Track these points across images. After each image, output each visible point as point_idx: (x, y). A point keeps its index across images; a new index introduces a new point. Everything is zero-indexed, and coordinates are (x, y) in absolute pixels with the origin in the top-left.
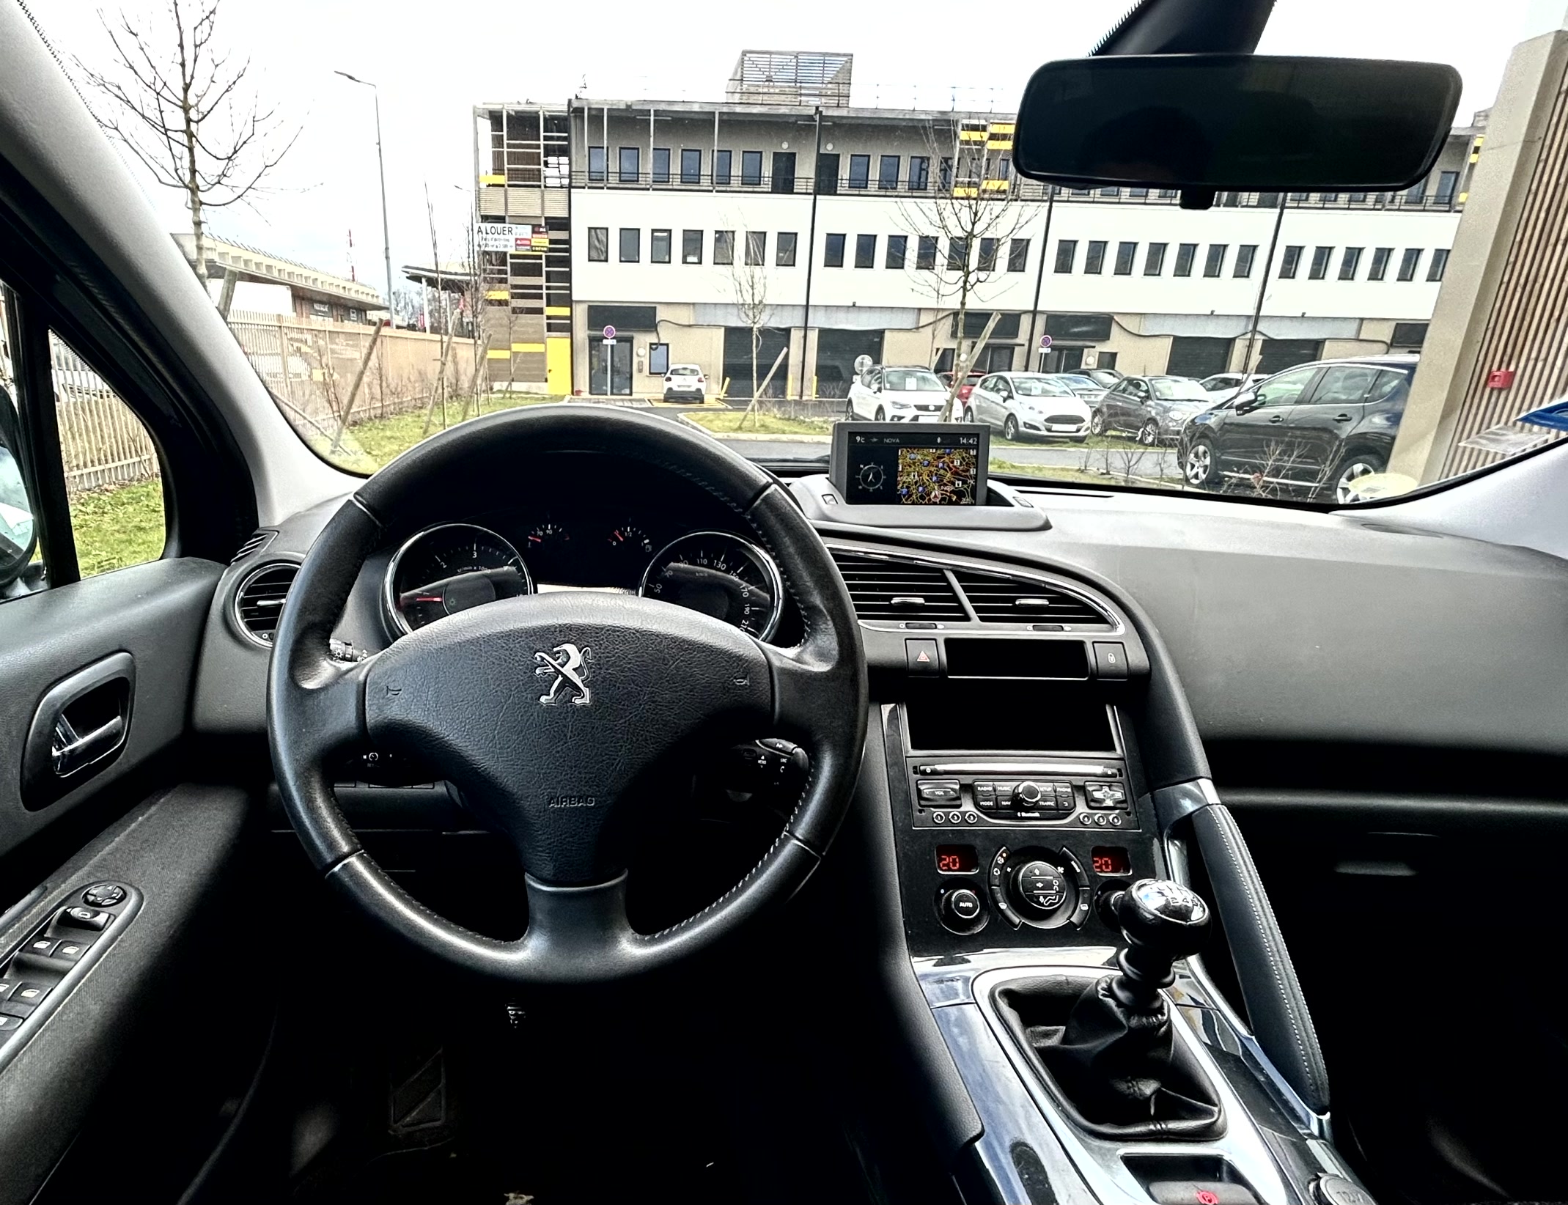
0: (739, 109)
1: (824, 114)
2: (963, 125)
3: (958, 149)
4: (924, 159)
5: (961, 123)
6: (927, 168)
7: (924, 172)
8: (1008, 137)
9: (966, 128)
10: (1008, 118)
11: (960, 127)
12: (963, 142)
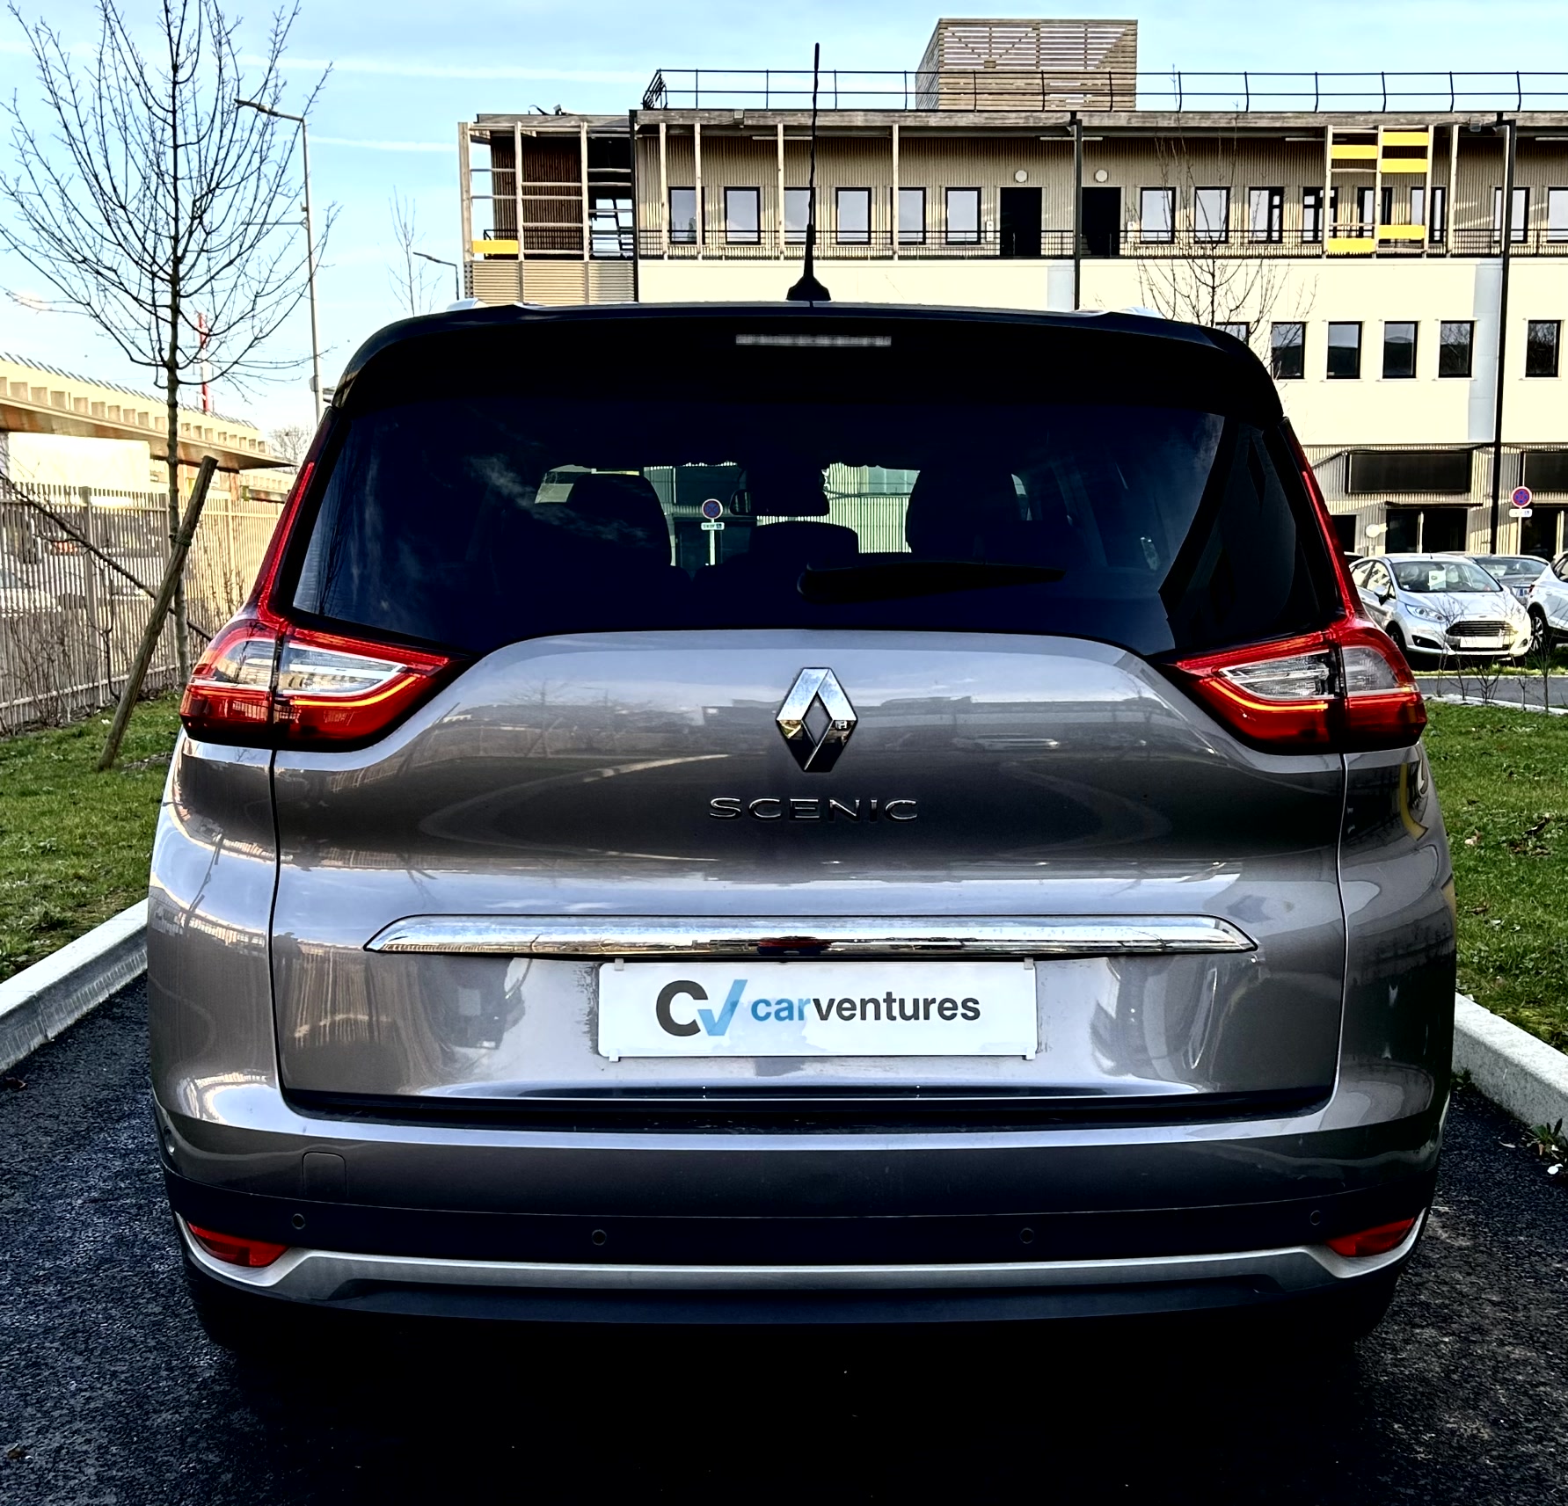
0: (934, 121)
1: (1084, 124)
2: (1335, 135)
3: (1329, 174)
4: (1275, 191)
5: (1331, 131)
6: (1280, 207)
7: (1276, 212)
8: (1419, 152)
9: (1341, 139)
10: (1415, 121)
11: (1330, 138)
12: (1336, 163)
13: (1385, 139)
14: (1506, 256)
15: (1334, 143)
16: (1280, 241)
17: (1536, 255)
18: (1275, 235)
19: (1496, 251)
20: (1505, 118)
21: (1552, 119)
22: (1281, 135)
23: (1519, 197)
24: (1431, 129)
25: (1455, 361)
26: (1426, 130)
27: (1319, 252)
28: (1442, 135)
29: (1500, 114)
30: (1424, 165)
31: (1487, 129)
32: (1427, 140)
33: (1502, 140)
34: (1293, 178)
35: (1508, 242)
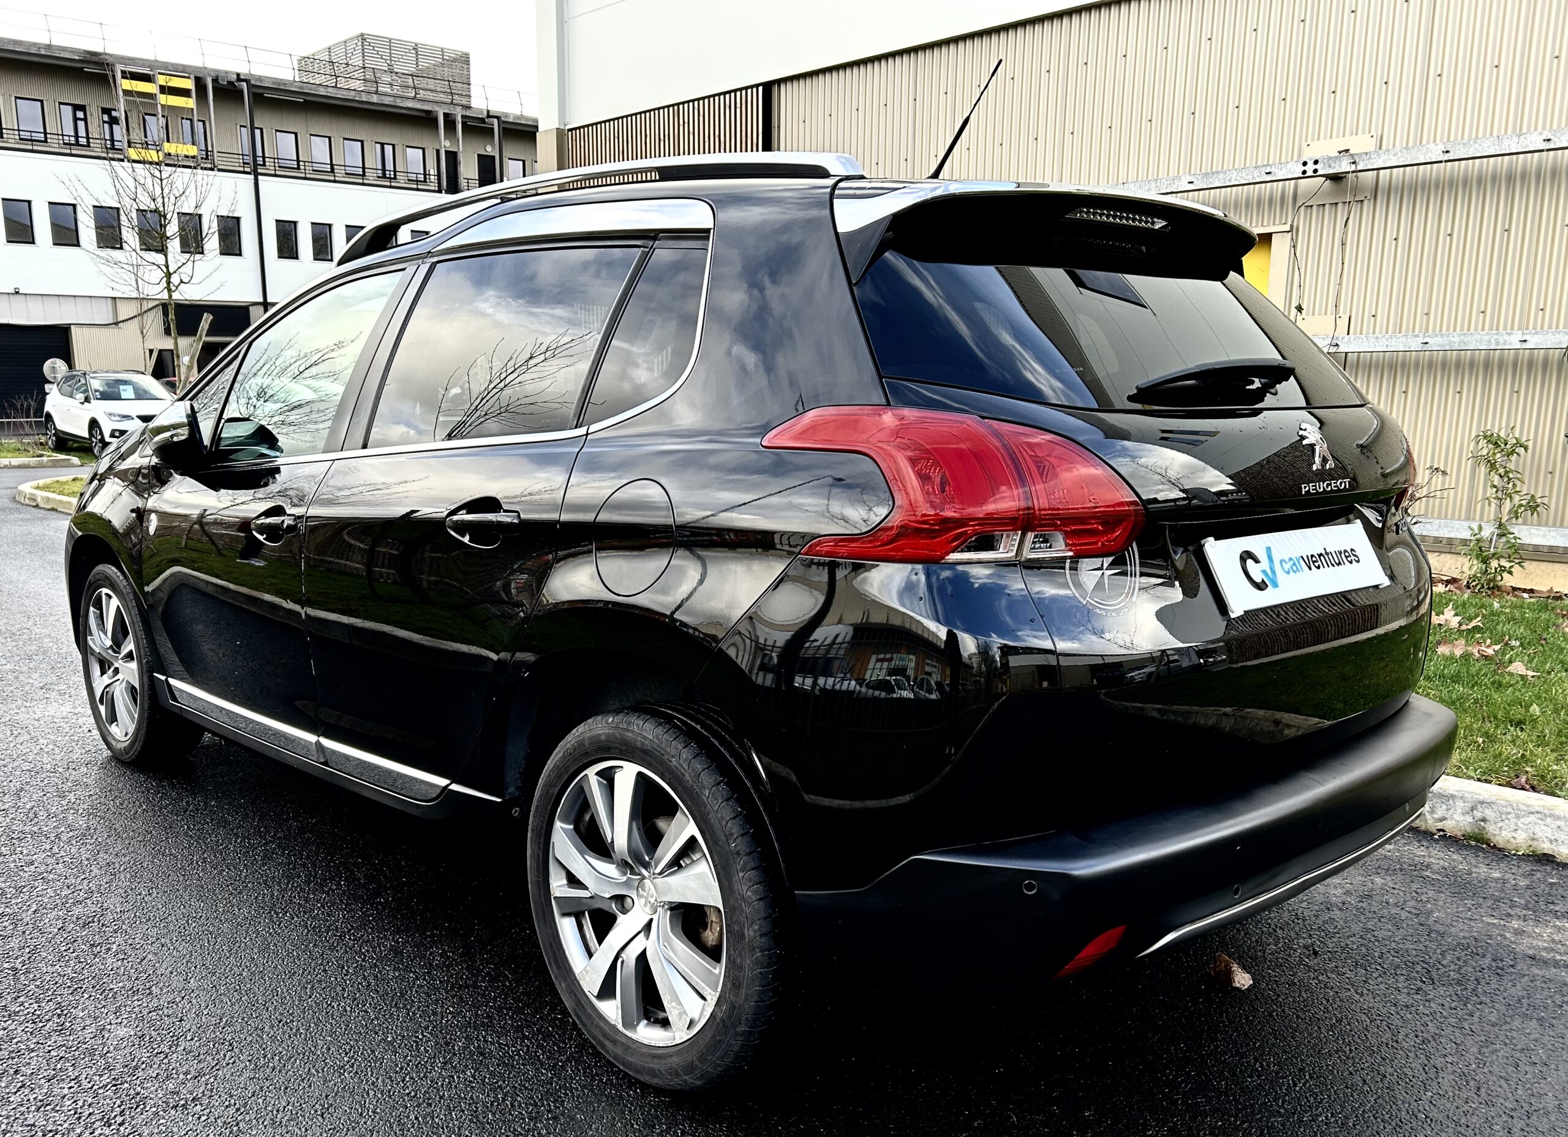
2: (123, 72)
3: (122, 100)
4: (77, 108)
5: (119, 68)
6: (85, 120)
7: (81, 124)
8: (184, 93)
9: (124, 75)
10: (181, 71)
11: (119, 75)
12: (127, 93)
13: (162, 80)
14: (256, 175)
15: (123, 77)
16: (88, 145)
17: (275, 175)
18: (83, 141)
19: (248, 170)
20: (242, 77)
21: (274, 83)
22: (79, 65)
23: (258, 132)
24: (192, 77)
25: (231, 244)
26: (189, 78)
27: (122, 157)
28: (200, 83)
29: (238, 75)
30: (190, 103)
31: (231, 83)
32: (189, 84)
33: (242, 92)
34: (94, 102)
35: (256, 164)
